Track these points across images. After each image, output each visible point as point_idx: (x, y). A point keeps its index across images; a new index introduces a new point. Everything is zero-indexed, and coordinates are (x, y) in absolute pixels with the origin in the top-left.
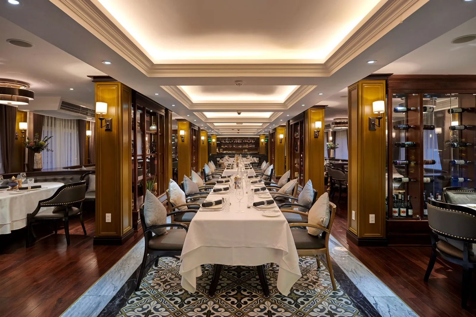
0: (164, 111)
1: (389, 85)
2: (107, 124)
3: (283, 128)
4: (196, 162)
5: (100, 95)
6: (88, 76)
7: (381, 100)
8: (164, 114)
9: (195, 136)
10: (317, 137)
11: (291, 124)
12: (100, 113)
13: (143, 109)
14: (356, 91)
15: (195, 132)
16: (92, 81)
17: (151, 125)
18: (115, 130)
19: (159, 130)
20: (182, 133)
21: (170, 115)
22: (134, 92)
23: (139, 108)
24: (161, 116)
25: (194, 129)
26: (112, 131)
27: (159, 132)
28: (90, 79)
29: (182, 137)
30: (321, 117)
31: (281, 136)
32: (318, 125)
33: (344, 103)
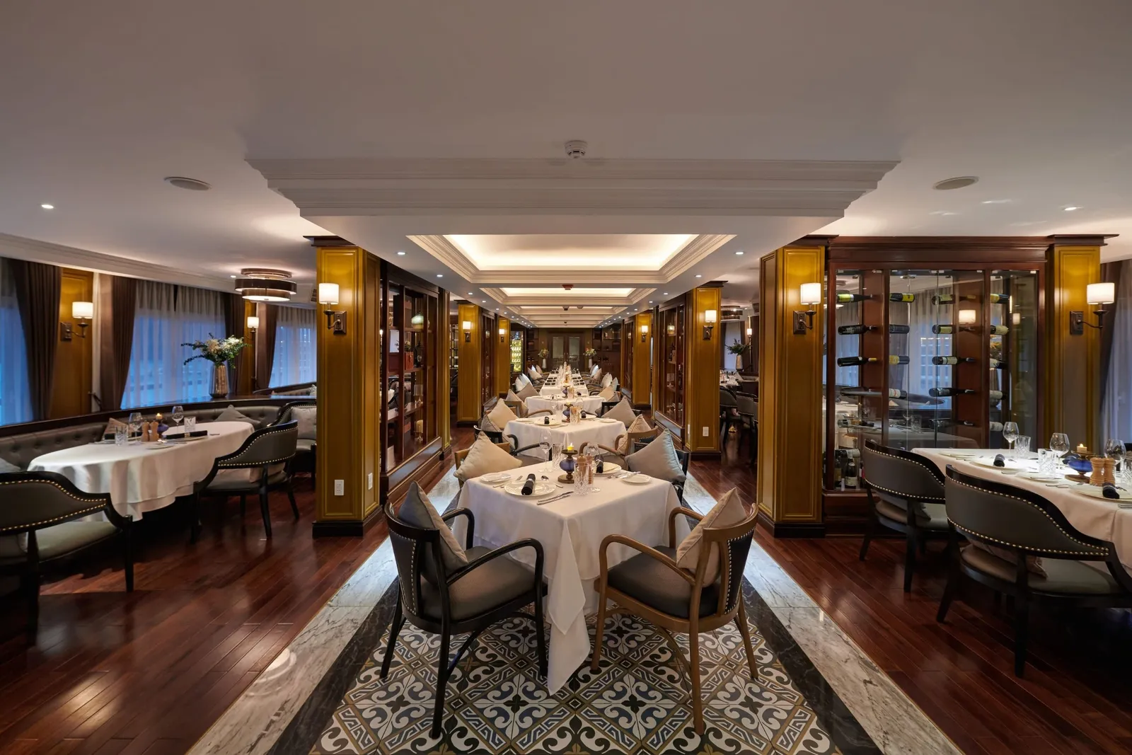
0: (437, 290)
1: (832, 255)
2: (338, 322)
3: (648, 315)
4: (490, 378)
5: (326, 271)
6: (304, 237)
7: (817, 282)
8: (436, 296)
9: (489, 330)
10: (709, 339)
11: (660, 311)
12: (326, 303)
13: (400, 289)
14: (774, 260)
15: (488, 322)
16: (312, 246)
17: (413, 315)
18: (351, 333)
19: (429, 323)
20: (467, 325)
21: (446, 295)
22: (384, 264)
23: (393, 287)
24: (432, 298)
25: (487, 318)
26: (345, 334)
27: (428, 327)
28: (307, 240)
29: (467, 334)
30: (716, 300)
31: (644, 329)
32: (711, 316)
33: (752, 278)
